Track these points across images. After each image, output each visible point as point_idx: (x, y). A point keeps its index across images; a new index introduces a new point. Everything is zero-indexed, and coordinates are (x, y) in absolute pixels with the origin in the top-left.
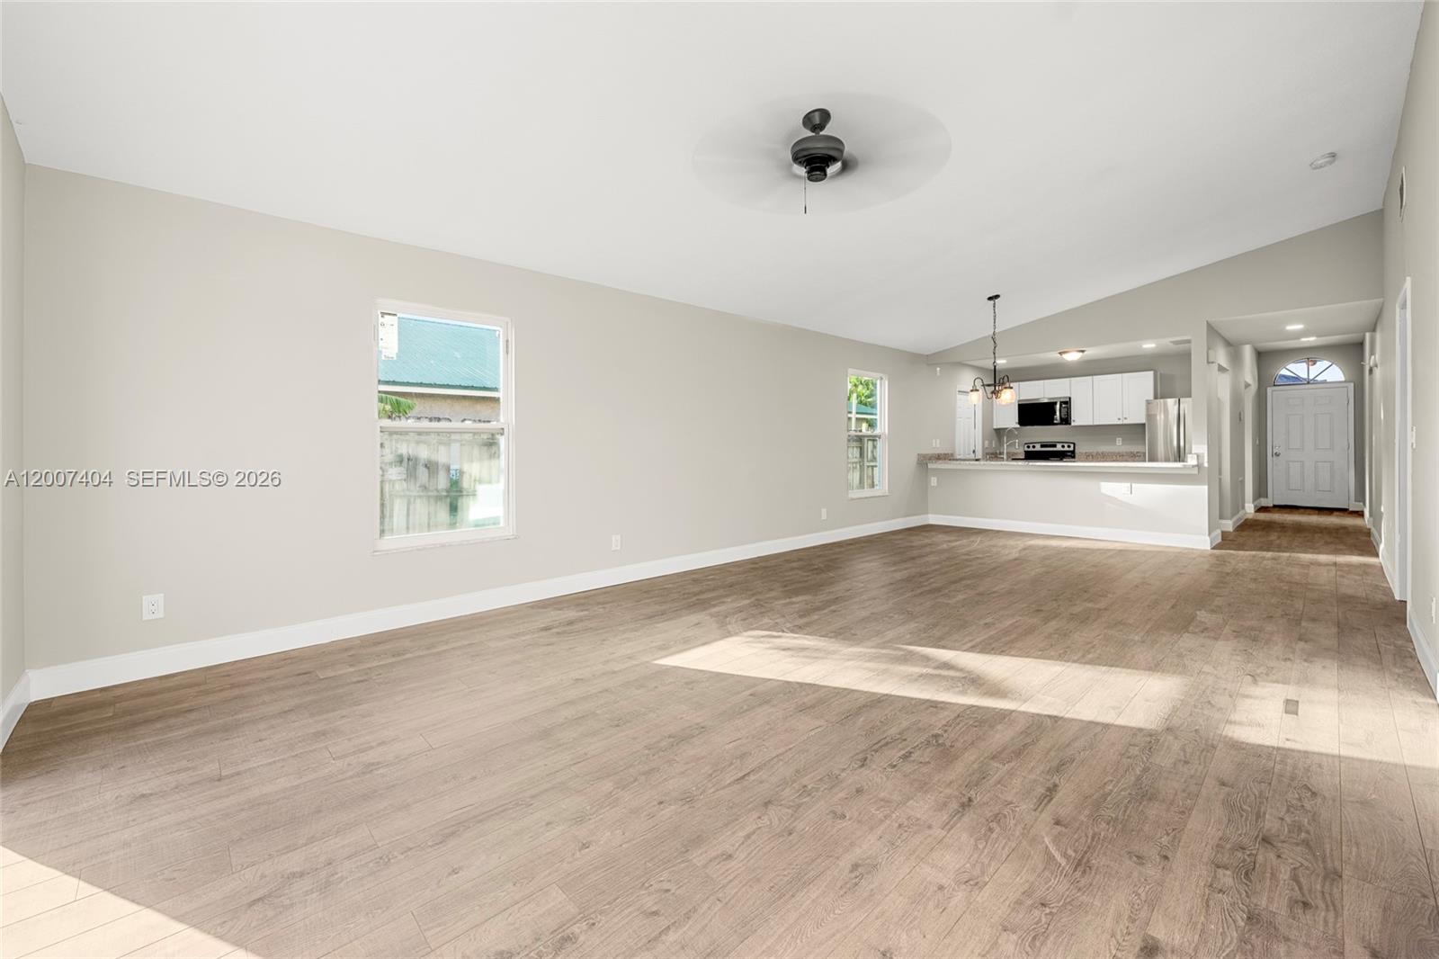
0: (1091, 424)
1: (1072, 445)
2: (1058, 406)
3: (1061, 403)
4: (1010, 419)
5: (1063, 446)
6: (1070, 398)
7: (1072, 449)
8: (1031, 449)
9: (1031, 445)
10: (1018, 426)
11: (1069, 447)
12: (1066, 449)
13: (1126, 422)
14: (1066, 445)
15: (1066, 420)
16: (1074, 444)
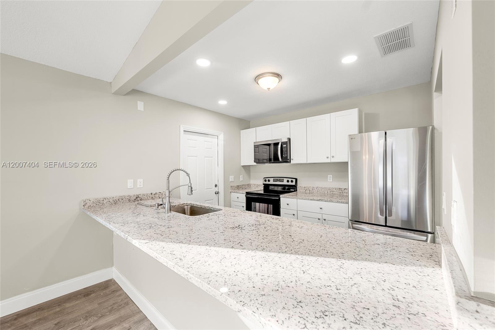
0: (305, 162)
1: (294, 180)
2: (279, 146)
3: (283, 143)
4: (248, 158)
5: (288, 181)
6: (289, 139)
7: (294, 184)
8: (267, 183)
9: (267, 179)
10: (255, 164)
11: (292, 181)
12: (290, 183)
13: (333, 160)
14: (290, 180)
15: (286, 160)
16: (296, 180)
